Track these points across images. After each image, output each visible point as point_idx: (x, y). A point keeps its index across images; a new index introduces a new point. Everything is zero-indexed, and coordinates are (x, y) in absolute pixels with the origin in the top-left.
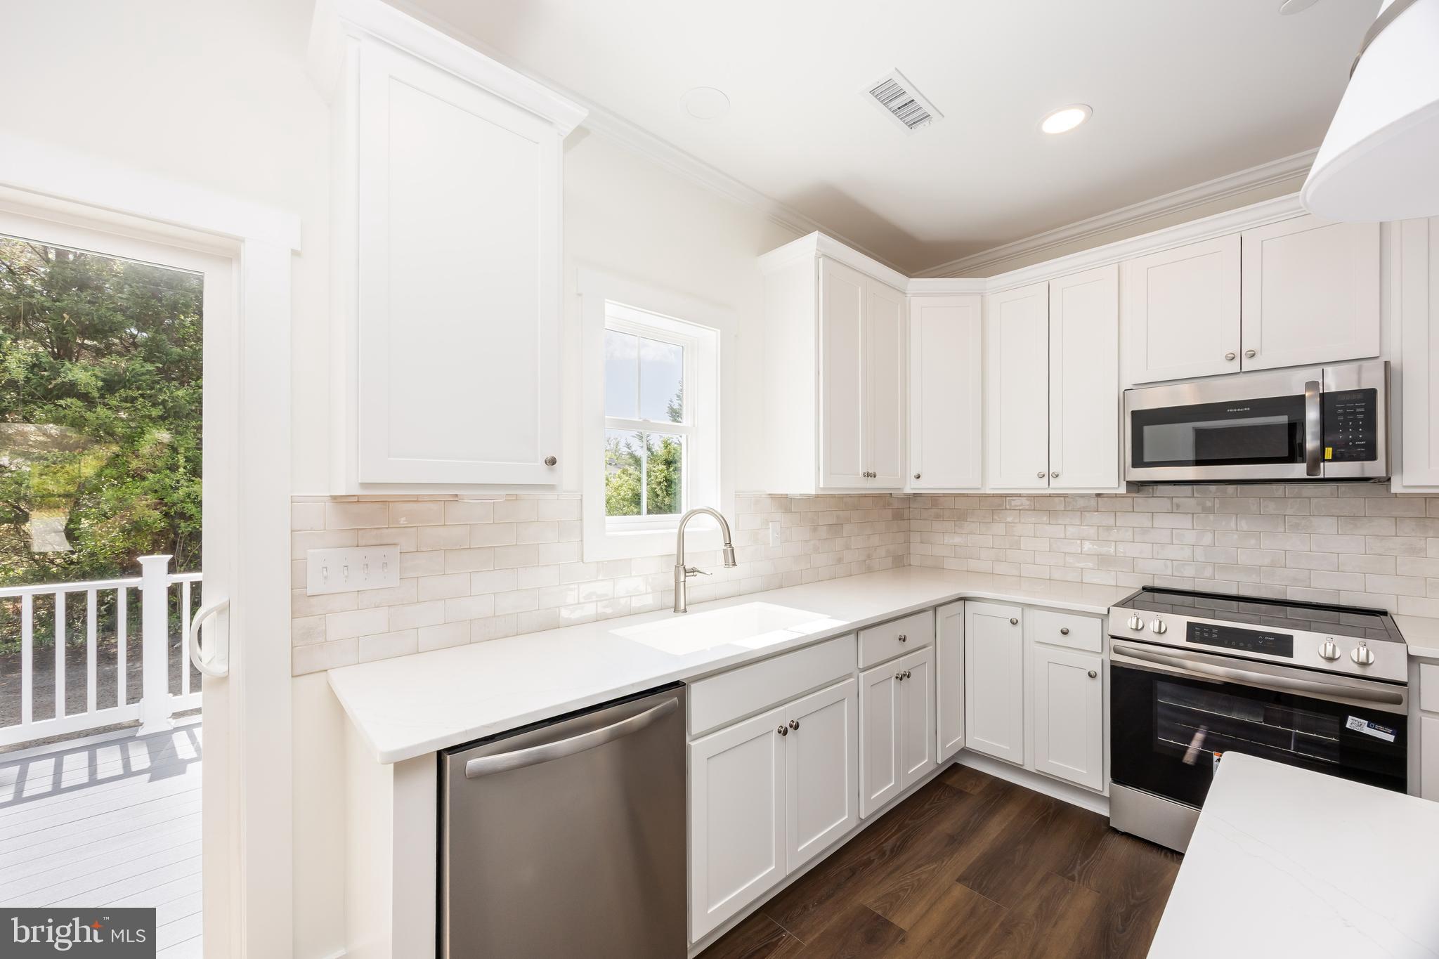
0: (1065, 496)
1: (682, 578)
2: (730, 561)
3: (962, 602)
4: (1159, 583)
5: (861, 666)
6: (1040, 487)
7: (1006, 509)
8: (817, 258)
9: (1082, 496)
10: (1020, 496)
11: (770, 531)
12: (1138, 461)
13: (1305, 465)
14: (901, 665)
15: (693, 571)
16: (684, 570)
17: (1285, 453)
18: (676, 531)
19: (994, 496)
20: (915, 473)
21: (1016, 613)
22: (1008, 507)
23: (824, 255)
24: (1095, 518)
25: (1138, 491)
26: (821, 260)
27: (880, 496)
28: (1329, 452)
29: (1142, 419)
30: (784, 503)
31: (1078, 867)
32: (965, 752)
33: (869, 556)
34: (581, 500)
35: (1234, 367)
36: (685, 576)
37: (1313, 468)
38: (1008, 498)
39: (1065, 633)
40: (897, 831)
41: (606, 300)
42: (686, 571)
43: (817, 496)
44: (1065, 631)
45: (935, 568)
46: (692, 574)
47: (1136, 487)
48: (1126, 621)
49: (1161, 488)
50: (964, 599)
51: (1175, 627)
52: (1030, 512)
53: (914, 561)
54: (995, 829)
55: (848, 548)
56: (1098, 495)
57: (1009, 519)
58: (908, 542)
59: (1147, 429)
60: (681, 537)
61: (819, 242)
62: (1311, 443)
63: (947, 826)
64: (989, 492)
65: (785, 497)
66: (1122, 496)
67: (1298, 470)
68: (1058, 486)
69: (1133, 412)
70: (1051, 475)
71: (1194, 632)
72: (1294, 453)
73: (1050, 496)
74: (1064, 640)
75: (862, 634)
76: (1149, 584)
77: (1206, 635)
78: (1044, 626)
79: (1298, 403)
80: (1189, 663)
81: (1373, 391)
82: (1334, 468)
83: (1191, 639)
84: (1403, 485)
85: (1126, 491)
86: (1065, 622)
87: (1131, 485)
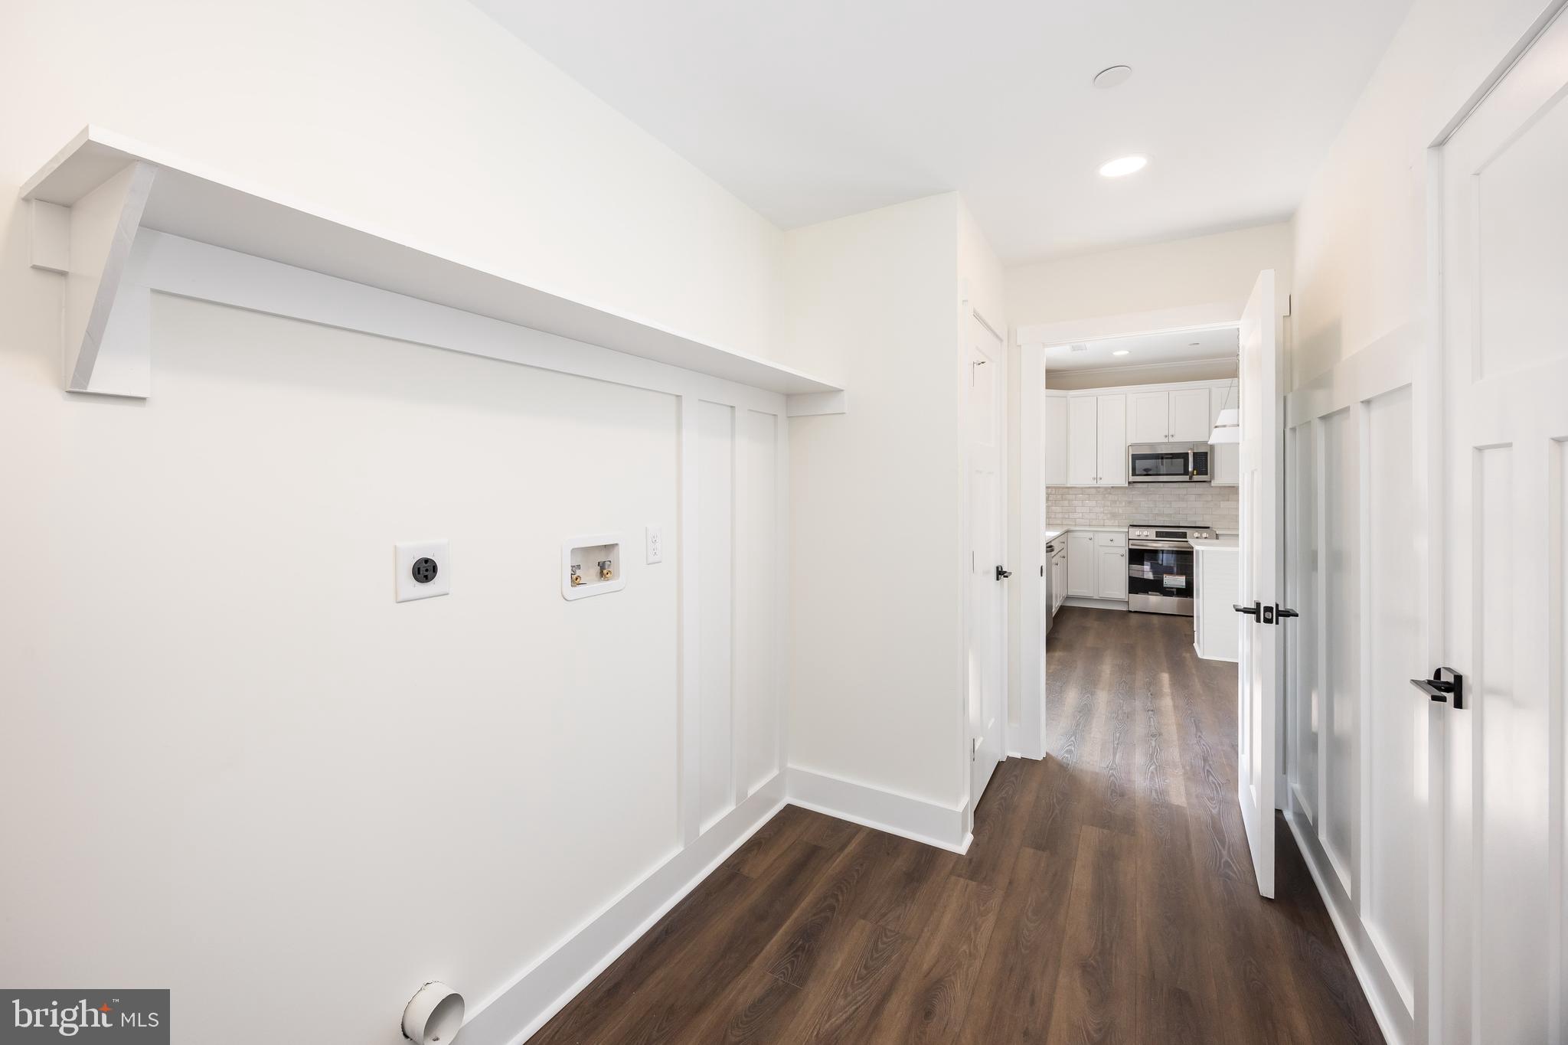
6: (1093, 483)
9: (1110, 488)
12: (1134, 474)
13: (1188, 476)
17: (1182, 472)
19: (1071, 488)
21: (1091, 535)
24: (1111, 497)
28: (1195, 473)
29: (1135, 458)
32: (1068, 598)
35: (1166, 440)
37: (1191, 478)
44: (1110, 540)
47: (1134, 483)
48: (1136, 533)
50: (1068, 532)
51: (1151, 533)
56: (1112, 487)
59: (1137, 461)
62: (1190, 469)
64: (1069, 486)
66: (1125, 487)
67: (1186, 478)
68: (1101, 483)
69: (1132, 454)
70: (1098, 479)
71: (1158, 534)
72: (1186, 472)
73: (1098, 488)
74: (1112, 544)
76: (1133, 523)
78: (1102, 538)
79: (1185, 456)
80: (1149, 544)
81: (1207, 453)
82: (1196, 478)
83: (1157, 537)
84: (1213, 483)
85: (1127, 485)
86: (1112, 536)
87: (1129, 483)
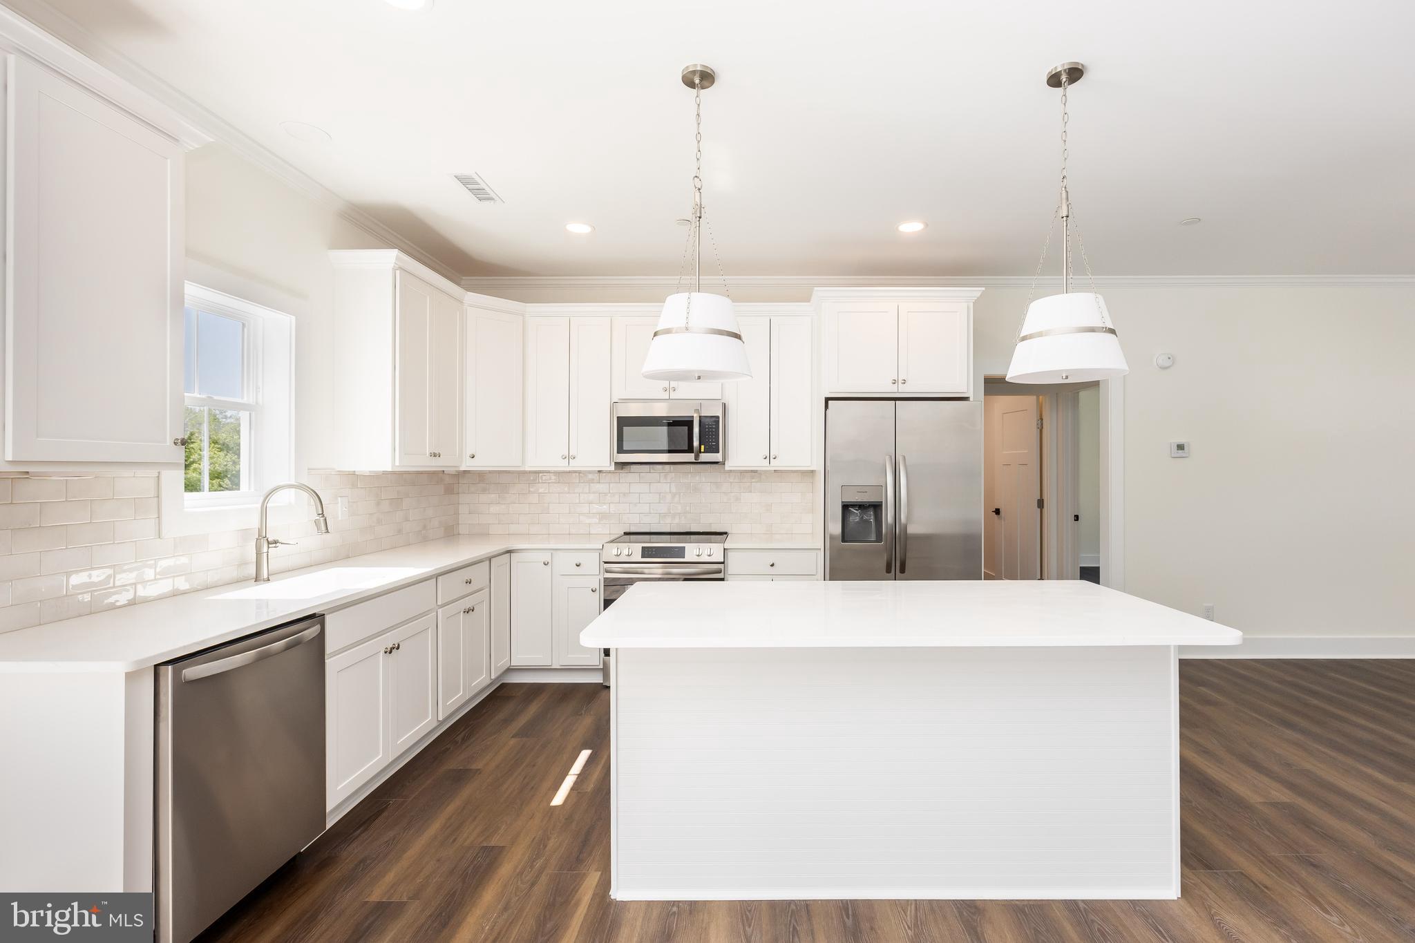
0: (579, 472)
1: (265, 549)
2: (323, 528)
3: (508, 554)
4: (633, 530)
5: (439, 603)
6: (562, 465)
7: (539, 483)
8: (394, 270)
9: (590, 472)
10: (549, 472)
11: (340, 505)
12: (621, 450)
13: (693, 454)
14: (466, 602)
15: (276, 542)
16: (264, 541)
17: (685, 448)
18: (259, 505)
19: (530, 472)
20: (469, 453)
21: (546, 557)
22: (540, 481)
23: (401, 268)
25: (622, 469)
26: (398, 272)
27: (434, 473)
28: (702, 449)
29: (623, 422)
30: (353, 478)
31: (584, 709)
32: (509, 669)
33: (425, 527)
34: (158, 477)
35: (665, 395)
36: (269, 547)
37: (697, 457)
38: (540, 475)
40: (464, 730)
41: (186, 281)
42: (269, 543)
43: (393, 473)
44: (578, 563)
45: (482, 534)
46: (274, 545)
47: (621, 465)
48: (613, 552)
49: (634, 467)
50: (509, 552)
51: (636, 551)
52: (556, 485)
53: (463, 529)
54: (533, 709)
55: (407, 520)
56: (600, 471)
57: (541, 490)
58: (457, 513)
59: (626, 429)
60: (264, 511)
61: (398, 258)
62: (696, 443)
63: (501, 716)
64: (527, 469)
65: (354, 473)
66: (610, 472)
67: (690, 457)
68: (575, 465)
69: (618, 417)
70: (569, 457)
71: (646, 553)
72: (690, 449)
73: (570, 472)
74: (577, 570)
75: (440, 579)
76: (627, 530)
77: (651, 552)
78: (564, 562)
79: (688, 423)
81: (719, 419)
82: (705, 457)
83: (643, 556)
84: (729, 466)
85: (612, 468)
86: (578, 558)
87: (611, 465)
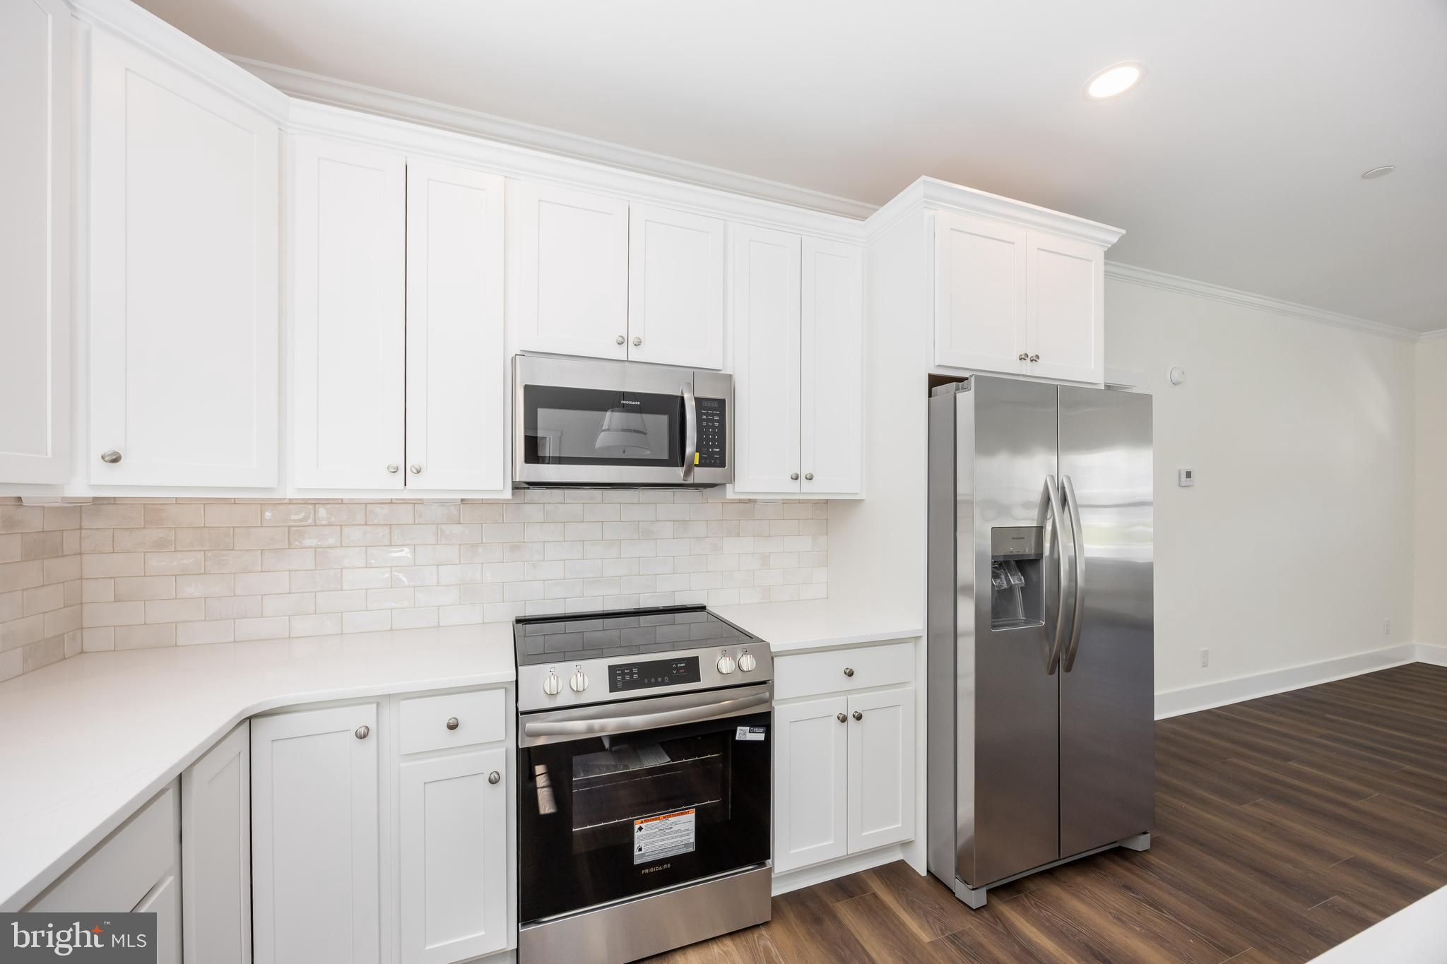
0: (416, 502)
3: (246, 726)
7: (317, 527)
12: (533, 452)
13: (684, 469)
17: (667, 456)
21: (364, 716)
22: (321, 522)
25: (529, 496)
28: (697, 462)
29: (538, 398)
35: (620, 354)
37: (687, 473)
39: (453, 727)
44: (452, 722)
48: (542, 685)
50: (252, 719)
59: (542, 413)
62: (690, 448)
64: (291, 494)
67: (677, 474)
68: (418, 487)
69: (526, 388)
70: (408, 470)
71: (615, 678)
72: (677, 457)
76: (521, 614)
77: (627, 677)
78: (418, 724)
81: (724, 401)
82: (700, 475)
83: (613, 687)
84: (731, 492)
85: (508, 494)
87: (516, 487)
